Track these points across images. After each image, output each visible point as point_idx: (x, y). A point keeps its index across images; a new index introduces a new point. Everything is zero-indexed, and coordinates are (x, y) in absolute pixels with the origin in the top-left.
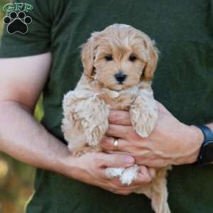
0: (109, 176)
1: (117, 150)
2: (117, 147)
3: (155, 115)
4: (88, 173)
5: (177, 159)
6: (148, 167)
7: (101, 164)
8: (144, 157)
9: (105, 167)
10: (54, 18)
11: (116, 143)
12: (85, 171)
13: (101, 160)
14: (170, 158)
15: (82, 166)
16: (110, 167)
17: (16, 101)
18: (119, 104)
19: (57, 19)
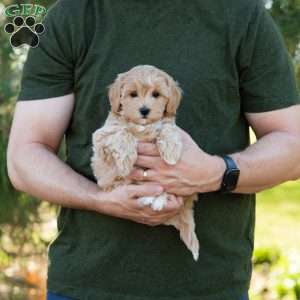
1: (146, 180)
3: (180, 144)
5: (202, 187)
6: (176, 196)
7: (132, 195)
9: (136, 197)
10: (77, 59)
11: (145, 174)
15: (113, 200)
17: (38, 142)
18: (146, 137)
19: (79, 61)
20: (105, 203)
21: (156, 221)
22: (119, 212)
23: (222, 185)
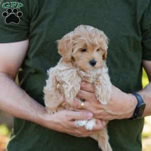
1: (82, 109)
2: (83, 107)
4: (61, 125)
5: (121, 116)
6: (101, 120)
7: (70, 119)
8: (100, 114)
11: (83, 104)
14: (116, 115)
16: (78, 120)
20: (50, 122)
21: (85, 135)
22: (59, 128)
23: (134, 114)
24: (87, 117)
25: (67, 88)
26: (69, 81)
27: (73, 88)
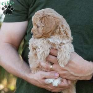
0: (47, 83)
2: (52, 69)
6: (67, 80)
12: (37, 81)
13: (43, 75)
24: (54, 76)
25: (39, 52)
26: (41, 47)
27: (44, 52)
